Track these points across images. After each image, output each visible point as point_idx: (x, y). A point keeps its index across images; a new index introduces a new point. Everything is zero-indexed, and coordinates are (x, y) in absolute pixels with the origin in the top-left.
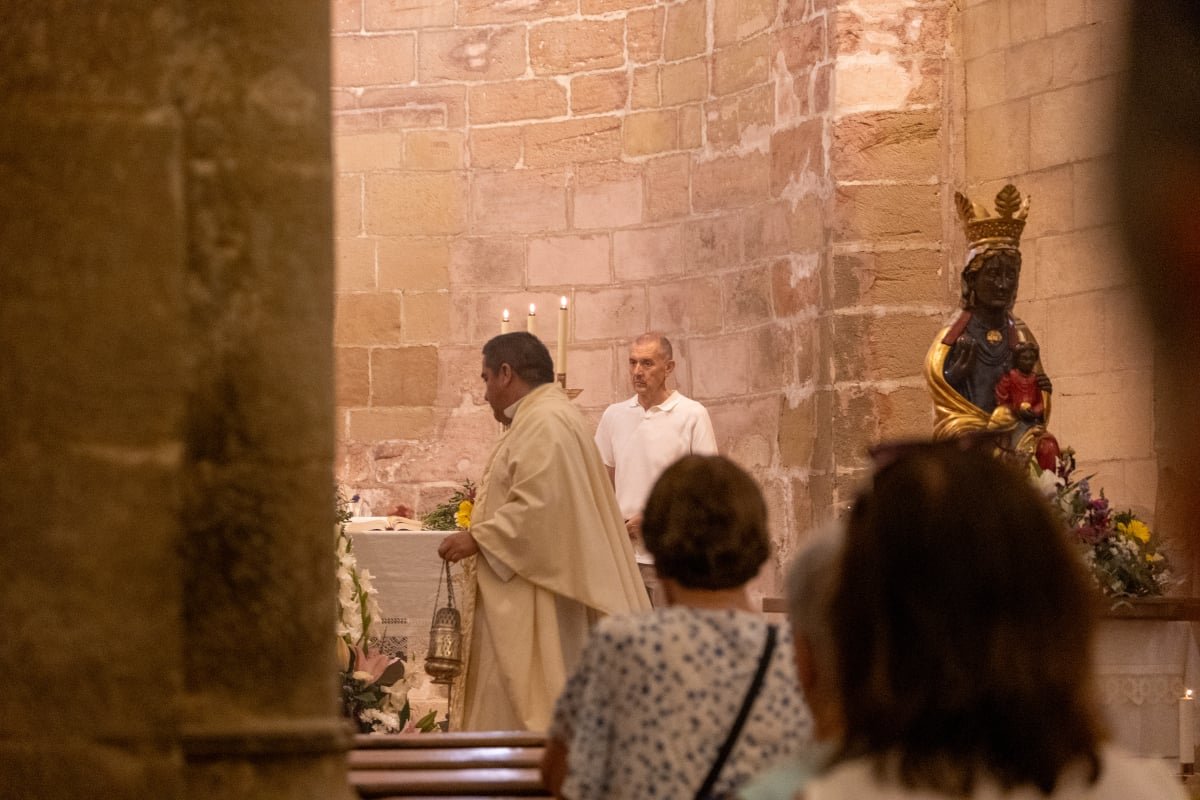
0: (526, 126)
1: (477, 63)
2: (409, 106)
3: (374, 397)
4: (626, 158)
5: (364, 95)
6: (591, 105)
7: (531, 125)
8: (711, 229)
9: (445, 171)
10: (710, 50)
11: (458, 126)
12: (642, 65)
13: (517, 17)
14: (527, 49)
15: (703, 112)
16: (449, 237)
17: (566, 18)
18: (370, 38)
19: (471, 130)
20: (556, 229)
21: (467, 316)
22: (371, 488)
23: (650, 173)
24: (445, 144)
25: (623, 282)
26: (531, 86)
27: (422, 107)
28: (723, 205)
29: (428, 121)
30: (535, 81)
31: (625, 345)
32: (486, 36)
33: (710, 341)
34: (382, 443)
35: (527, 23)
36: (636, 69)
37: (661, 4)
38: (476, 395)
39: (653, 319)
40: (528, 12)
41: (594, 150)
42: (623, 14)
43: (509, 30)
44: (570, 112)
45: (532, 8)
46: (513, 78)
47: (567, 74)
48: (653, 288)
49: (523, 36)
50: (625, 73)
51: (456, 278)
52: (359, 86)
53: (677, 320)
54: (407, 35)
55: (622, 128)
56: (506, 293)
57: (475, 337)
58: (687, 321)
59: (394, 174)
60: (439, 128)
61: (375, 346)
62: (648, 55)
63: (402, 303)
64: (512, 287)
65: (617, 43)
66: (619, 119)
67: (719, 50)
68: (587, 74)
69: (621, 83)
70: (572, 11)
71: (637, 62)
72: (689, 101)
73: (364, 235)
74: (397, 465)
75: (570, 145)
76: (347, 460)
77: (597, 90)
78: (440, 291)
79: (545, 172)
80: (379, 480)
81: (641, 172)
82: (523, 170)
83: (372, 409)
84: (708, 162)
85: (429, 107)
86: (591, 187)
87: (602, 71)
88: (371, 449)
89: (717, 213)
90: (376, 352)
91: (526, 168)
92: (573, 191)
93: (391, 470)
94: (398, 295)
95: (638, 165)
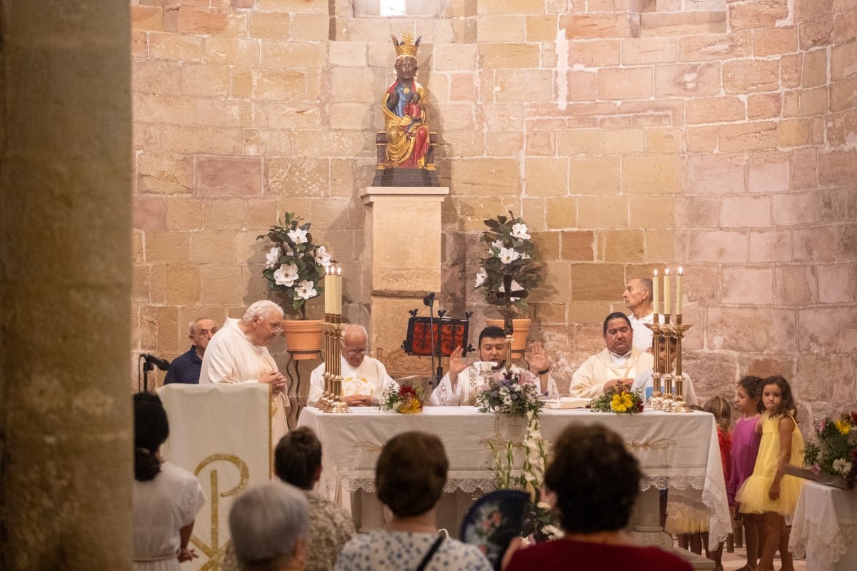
0: (720, 126)
1: (690, 86)
2: (649, 112)
4: (780, 149)
5: (621, 105)
6: (760, 114)
7: (723, 125)
8: (829, 196)
9: (671, 154)
10: (829, 82)
11: (679, 125)
12: (790, 90)
13: (715, 57)
14: (721, 77)
15: (825, 122)
16: (674, 195)
17: (745, 58)
18: (626, 69)
19: (687, 128)
20: (738, 192)
21: (684, 245)
23: (794, 158)
24: (671, 137)
25: (778, 227)
26: (724, 101)
27: (657, 113)
28: (836, 182)
29: (661, 122)
30: (726, 98)
31: (780, 266)
32: (696, 69)
33: (829, 267)
35: (721, 61)
36: (786, 92)
37: (801, 51)
38: (690, 295)
39: (796, 251)
40: (722, 54)
41: (761, 142)
42: (778, 57)
43: (711, 65)
44: (747, 118)
45: (724, 52)
46: (712, 95)
47: (745, 94)
48: (795, 232)
49: (719, 69)
50: (779, 94)
51: (678, 221)
52: (619, 100)
53: (810, 253)
54: (648, 68)
55: (778, 129)
56: (709, 231)
57: (690, 259)
58: (815, 252)
59: (640, 155)
60: (668, 127)
61: (629, 263)
62: (793, 83)
63: (644, 237)
64: (713, 228)
65: (775, 75)
66: (776, 123)
67: (834, 83)
68: (757, 94)
69: (777, 101)
70: (748, 54)
71: (787, 87)
72: (817, 114)
73: (621, 193)
75: (747, 139)
77: (763, 104)
78: (668, 229)
79: (732, 155)
81: (789, 157)
82: (718, 154)
84: (827, 153)
85: (661, 113)
86: (759, 166)
87: (766, 93)
89: (832, 186)
90: (629, 267)
91: (720, 152)
92: (749, 167)
94: (642, 231)
95: (787, 153)
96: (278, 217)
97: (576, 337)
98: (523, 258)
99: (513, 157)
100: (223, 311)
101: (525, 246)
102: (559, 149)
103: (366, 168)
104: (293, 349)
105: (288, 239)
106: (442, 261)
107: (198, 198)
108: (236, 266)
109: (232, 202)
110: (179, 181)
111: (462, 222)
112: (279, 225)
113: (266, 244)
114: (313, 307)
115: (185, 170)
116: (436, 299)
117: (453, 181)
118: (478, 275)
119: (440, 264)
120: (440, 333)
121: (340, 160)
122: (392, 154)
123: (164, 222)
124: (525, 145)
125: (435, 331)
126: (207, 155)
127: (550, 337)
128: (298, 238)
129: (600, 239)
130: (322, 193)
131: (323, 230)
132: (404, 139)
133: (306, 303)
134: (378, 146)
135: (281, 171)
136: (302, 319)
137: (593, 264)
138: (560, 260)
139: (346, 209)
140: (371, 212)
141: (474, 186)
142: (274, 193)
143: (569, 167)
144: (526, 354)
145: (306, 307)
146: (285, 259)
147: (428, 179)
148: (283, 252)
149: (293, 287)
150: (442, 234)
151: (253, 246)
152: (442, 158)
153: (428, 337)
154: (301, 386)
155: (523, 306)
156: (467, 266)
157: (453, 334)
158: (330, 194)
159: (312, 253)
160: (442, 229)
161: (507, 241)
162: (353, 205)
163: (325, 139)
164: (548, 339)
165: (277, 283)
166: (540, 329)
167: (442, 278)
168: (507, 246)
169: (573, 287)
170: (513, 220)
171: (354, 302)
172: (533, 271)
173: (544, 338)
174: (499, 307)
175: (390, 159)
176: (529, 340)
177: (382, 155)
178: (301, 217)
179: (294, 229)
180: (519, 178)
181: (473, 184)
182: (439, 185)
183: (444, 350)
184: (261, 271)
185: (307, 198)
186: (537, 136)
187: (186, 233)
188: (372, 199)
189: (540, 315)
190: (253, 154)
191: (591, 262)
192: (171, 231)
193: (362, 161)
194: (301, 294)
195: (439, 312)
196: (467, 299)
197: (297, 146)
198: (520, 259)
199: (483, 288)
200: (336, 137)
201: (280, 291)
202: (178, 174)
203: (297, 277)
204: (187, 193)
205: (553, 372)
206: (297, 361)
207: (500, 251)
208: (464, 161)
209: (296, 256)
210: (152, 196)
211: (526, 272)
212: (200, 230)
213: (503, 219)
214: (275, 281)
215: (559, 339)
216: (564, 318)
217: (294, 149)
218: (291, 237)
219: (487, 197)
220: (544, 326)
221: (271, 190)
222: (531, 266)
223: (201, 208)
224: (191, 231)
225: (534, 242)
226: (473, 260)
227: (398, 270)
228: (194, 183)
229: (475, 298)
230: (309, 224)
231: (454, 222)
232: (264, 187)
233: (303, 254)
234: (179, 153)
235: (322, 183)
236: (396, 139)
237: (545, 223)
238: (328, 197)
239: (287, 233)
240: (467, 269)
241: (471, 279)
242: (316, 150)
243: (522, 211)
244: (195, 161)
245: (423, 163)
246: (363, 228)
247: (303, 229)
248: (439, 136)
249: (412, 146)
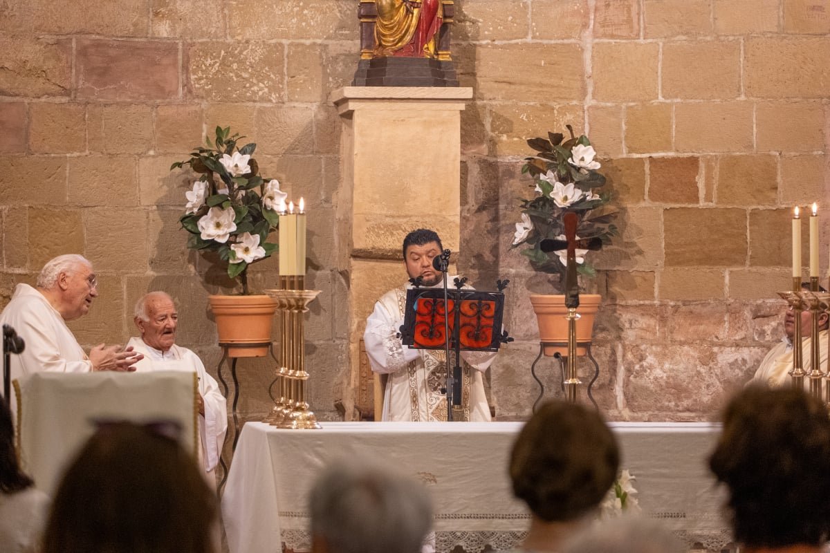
3: (752, 257)
9: (821, 35)
22: (749, 347)
34: (759, 302)
59: (771, 38)
61: (754, 207)
63: (779, 166)
73: (743, 98)
74: (774, 324)
76: (726, 319)
78: (815, 153)
80: (757, 339)
83: (750, 268)
88: (748, 308)
90: (754, 213)
93: (768, 329)
94: (775, 156)
96: (204, 134)
97: (670, 323)
98: (588, 198)
99: (572, 41)
100: (119, 282)
101: (593, 181)
102: (645, 28)
103: (342, 57)
104: (227, 340)
105: (221, 168)
106: (461, 205)
107: (79, 104)
108: (138, 210)
109: (133, 109)
110: (50, 76)
111: (493, 143)
112: (205, 146)
113: (185, 176)
114: (259, 275)
115: (59, 60)
116: (453, 263)
117: (478, 78)
118: (518, 226)
119: (459, 209)
120: (457, 313)
121: (303, 45)
122: (384, 35)
123: (27, 140)
124: (592, 22)
125: (449, 310)
126: (94, 36)
127: (631, 324)
128: (236, 166)
129: (709, 169)
130: (274, 97)
131: (275, 155)
132: (402, 11)
133: (249, 269)
134: (361, 24)
135: (209, 62)
136: (243, 294)
137: (697, 208)
138: (646, 203)
139: (311, 122)
140: (351, 126)
141: (513, 87)
142: (197, 97)
143: (660, 56)
144: (592, 349)
145: (249, 276)
146: (215, 200)
147: (439, 75)
148: (213, 189)
149: (228, 244)
150: (462, 162)
151: (164, 180)
152: (463, 43)
153: (439, 319)
154: (240, 399)
155: (588, 274)
156: (501, 213)
157: (479, 315)
158: (286, 99)
159: (257, 190)
160: (462, 153)
161: (563, 172)
162: (322, 116)
163: (278, 12)
164: (627, 325)
165: (204, 237)
166: (615, 311)
167: (462, 231)
168: (564, 180)
169: (668, 245)
170: (574, 139)
171: (323, 268)
172: (604, 219)
173: (621, 325)
174: (550, 276)
175: (380, 45)
176: (597, 328)
177: (369, 37)
178: (240, 135)
179: (230, 153)
180: (582, 75)
181: (510, 83)
182: (457, 84)
183: (463, 339)
184: (178, 219)
185: (250, 104)
186: (611, 8)
187: (61, 158)
188: (351, 106)
189: (615, 289)
190: (165, 35)
191: (695, 206)
192: (36, 155)
193: (335, 47)
194: (240, 254)
195: (456, 280)
196: (501, 263)
197: (234, 24)
198: (583, 200)
199: (526, 246)
200: (295, 9)
201: (209, 250)
202: (50, 64)
203: (234, 228)
204: (62, 95)
205: (635, 377)
206: (235, 360)
207: (552, 188)
208: (495, 47)
209: (232, 195)
210: (8, 99)
211: (594, 220)
212: (84, 154)
213: (557, 138)
214: (200, 233)
215: (644, 326)
216: (652, 293)
217: (230, 28)
218: (225, 165)
219: (532, 104)
220: (622, 306)
221: (194, 91)
222: (602, 211)
223: (84, 120)
224: (68, 155)
225: (607, 174)
226: (510, 203)
227: (393, 217)
228: (73, 80)
229: (513, 261)
230: (253, 146)
231: (481, 142)
232: (183, 87)
233: (243, 192)
234: (49, 32)
235: (272, 80)
236: (390, 11)
237: (623, 145)
238: (283, 103)
239: (218, 158)
240: (501, 218)
241: (506, 232)
242: (264, 29)
243: (587, 126)
244: (74, 45)
245: (432, 49)
246: (338, 152)
247: (243, 152)
248: (457, 8)
249: (414, 21)
